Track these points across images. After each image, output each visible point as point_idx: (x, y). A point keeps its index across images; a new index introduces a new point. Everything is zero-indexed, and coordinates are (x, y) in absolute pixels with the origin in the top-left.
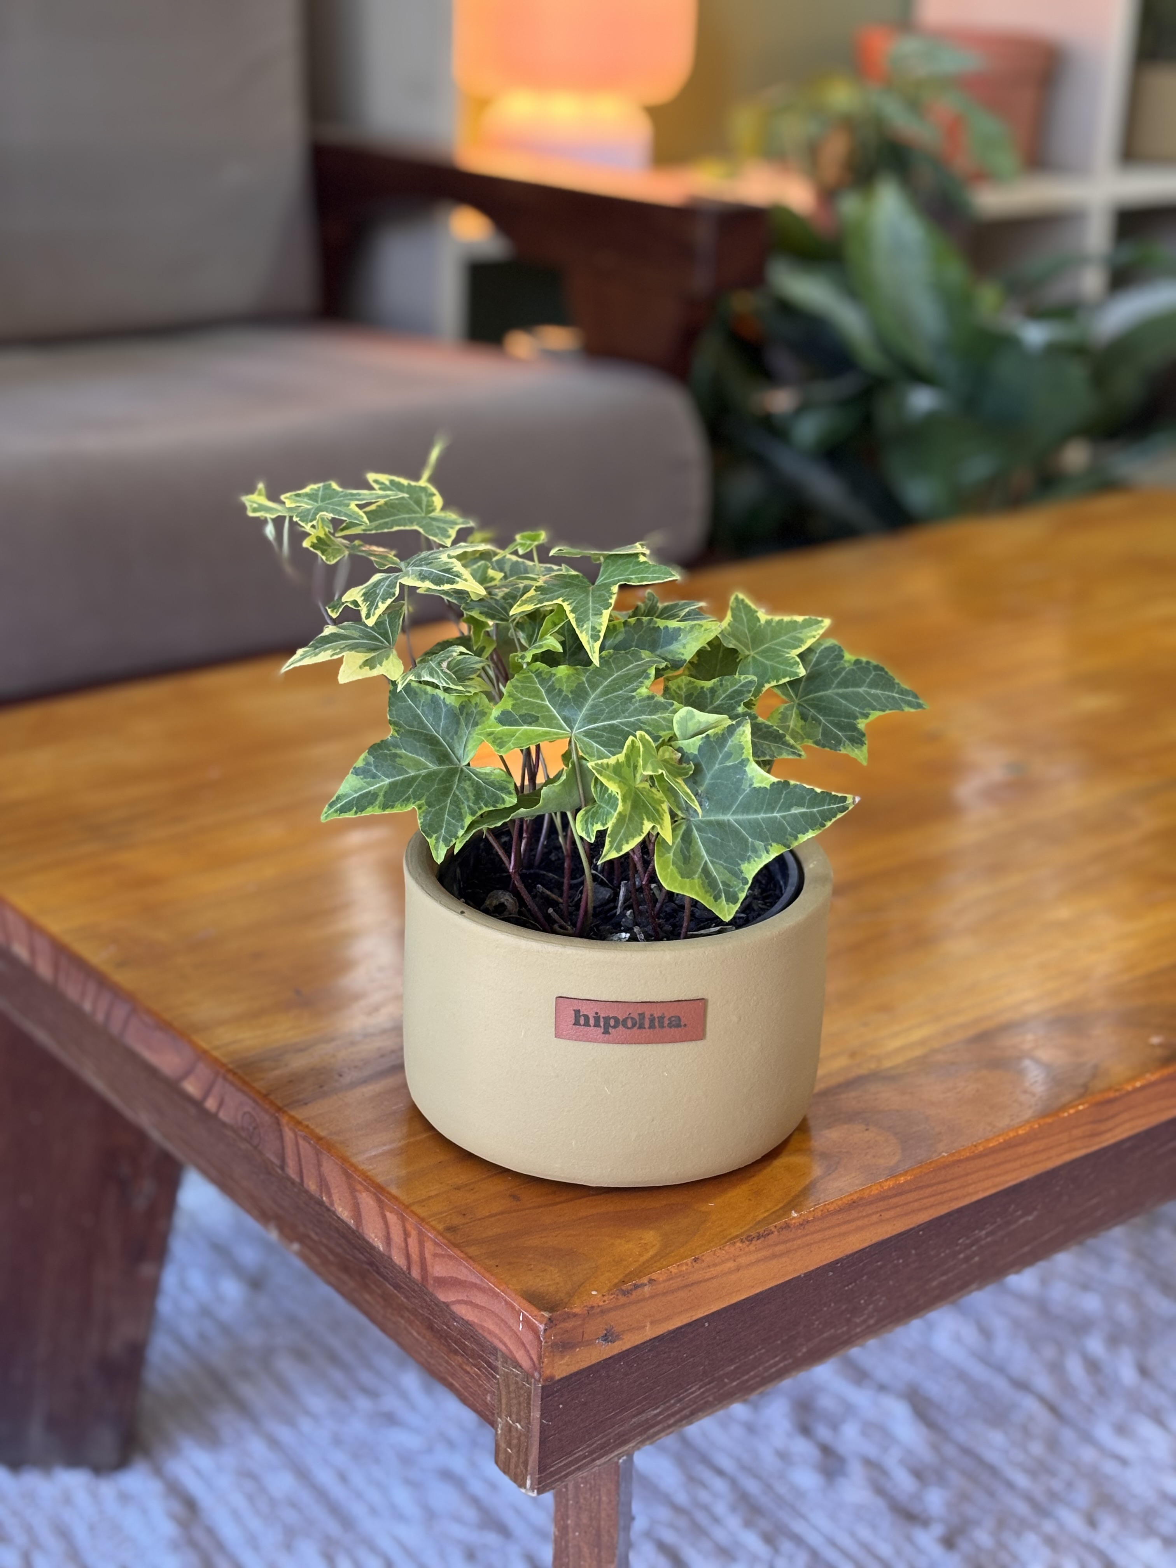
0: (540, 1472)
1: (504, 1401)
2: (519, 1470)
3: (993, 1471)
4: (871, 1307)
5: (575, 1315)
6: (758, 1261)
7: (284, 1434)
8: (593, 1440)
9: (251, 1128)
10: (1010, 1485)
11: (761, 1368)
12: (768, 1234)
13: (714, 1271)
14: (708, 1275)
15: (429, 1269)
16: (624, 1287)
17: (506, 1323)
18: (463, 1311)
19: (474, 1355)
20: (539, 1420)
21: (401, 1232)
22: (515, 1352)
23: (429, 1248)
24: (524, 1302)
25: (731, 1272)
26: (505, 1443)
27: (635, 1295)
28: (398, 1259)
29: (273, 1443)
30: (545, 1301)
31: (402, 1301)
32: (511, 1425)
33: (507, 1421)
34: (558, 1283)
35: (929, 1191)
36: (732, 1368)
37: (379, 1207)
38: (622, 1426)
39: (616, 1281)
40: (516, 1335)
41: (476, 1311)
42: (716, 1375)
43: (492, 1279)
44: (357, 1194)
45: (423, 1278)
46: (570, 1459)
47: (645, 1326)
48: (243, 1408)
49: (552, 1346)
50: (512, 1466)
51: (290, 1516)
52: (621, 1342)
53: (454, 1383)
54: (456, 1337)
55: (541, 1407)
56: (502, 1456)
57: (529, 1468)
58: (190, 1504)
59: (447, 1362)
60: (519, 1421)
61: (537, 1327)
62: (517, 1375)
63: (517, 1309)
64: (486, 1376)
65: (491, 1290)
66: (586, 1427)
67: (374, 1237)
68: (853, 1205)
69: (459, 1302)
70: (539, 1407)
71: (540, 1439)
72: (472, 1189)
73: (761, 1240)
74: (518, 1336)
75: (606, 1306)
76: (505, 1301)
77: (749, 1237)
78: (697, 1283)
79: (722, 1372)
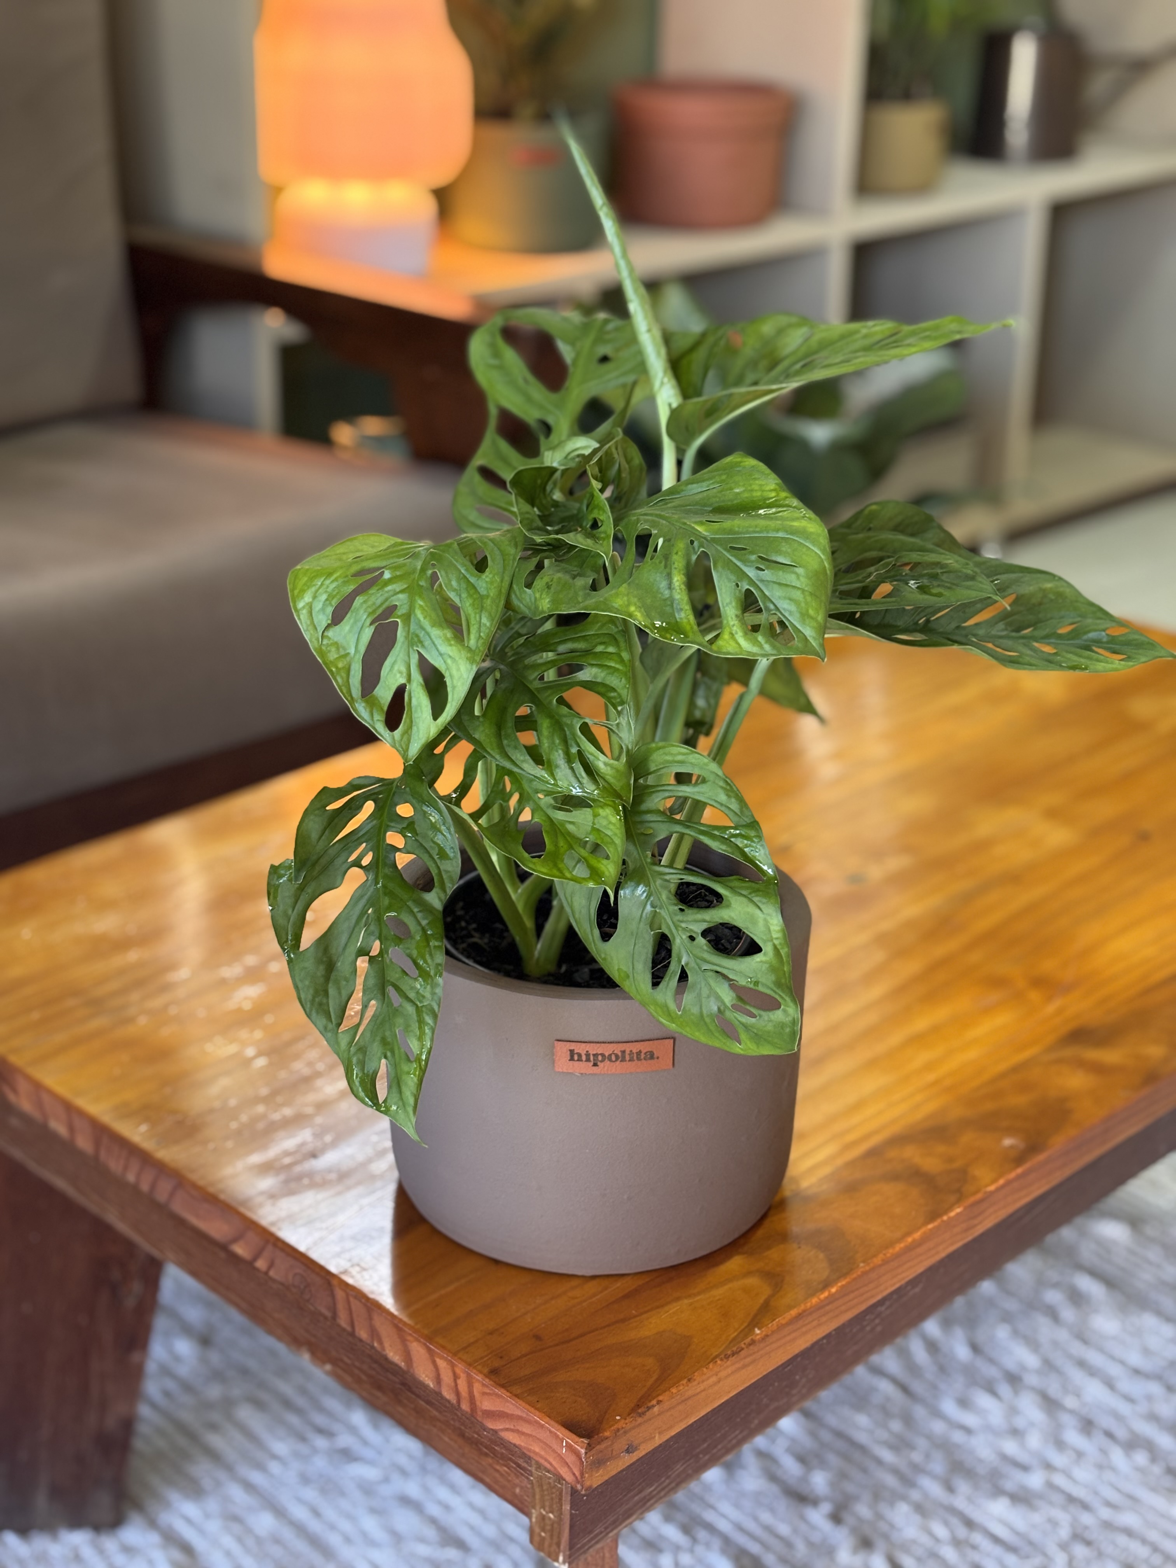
0: (571, 1548)
1: (538, 1497)
2: (552, 1549)
3: (862, 1449)
4: (804, 1380)
5: (607, 1438)
6: (733, 1373)
7: (256, 1477)
8: (607, 1519)
9: (302, 1287)
10: (879, 1462)
12: (740, 1351)
13: (702, 1387)
14: (698, 1390)
15: (478, 1403)
16: (640, 1411)
17: (551, 1447)
18: (510, 1437)
19: (503, 1457)
20: (569, 1512)
21: (450, 1374)
22: (559, 1469)
23: (477, 1388)
24: (566, 1431)
25: (715, 1384)
26: (539, 1528)
27: (649, 1415)
28: (448, 1394)
29: (249, 1487)
30: (582, 1429)
31: (434, 1414)
32: (544, 1515)
33: (541, 1513)
34: (588, 1412)
35: (852, 1296)
36: (705, 1445)
37: (429, 1354)
39: (632, 1405)
40: (560, 1457)
41: (523, 1437)
42: (694, 1453)
43: (537, 1413)
44: (408, 1343)
45: (472, 1410)
46: (592, 1535)
47: (655, 1437)
48: (214, 1456)
49: (590, 1464)
50: (546, 1545)
52: (638, 1451)
53: (485, 1478)
55: (571, 1502)
56: (537, 1539)
57: (562, 1547)
58: (187, 1549)
59: (477, 1462)
60: (552, 1512)
61: (579, 1450)
62: (550, 1478)
63: (561, 1437)
64: (515, 1474)
65: (536, 1422)
66: (602, 1510)
67: (424, 1374)
68: (799, 1316)
69: (507, 1430)
70: (569, 1502)
71: (570, 1523)
72: (503, 1333)
73: (735, 1356)
74: (562, 1457)
75: (629, 1426)
76: (551, 1432)
77: (726, 1355)
78: (689, 1398)
79: (698, 1450)
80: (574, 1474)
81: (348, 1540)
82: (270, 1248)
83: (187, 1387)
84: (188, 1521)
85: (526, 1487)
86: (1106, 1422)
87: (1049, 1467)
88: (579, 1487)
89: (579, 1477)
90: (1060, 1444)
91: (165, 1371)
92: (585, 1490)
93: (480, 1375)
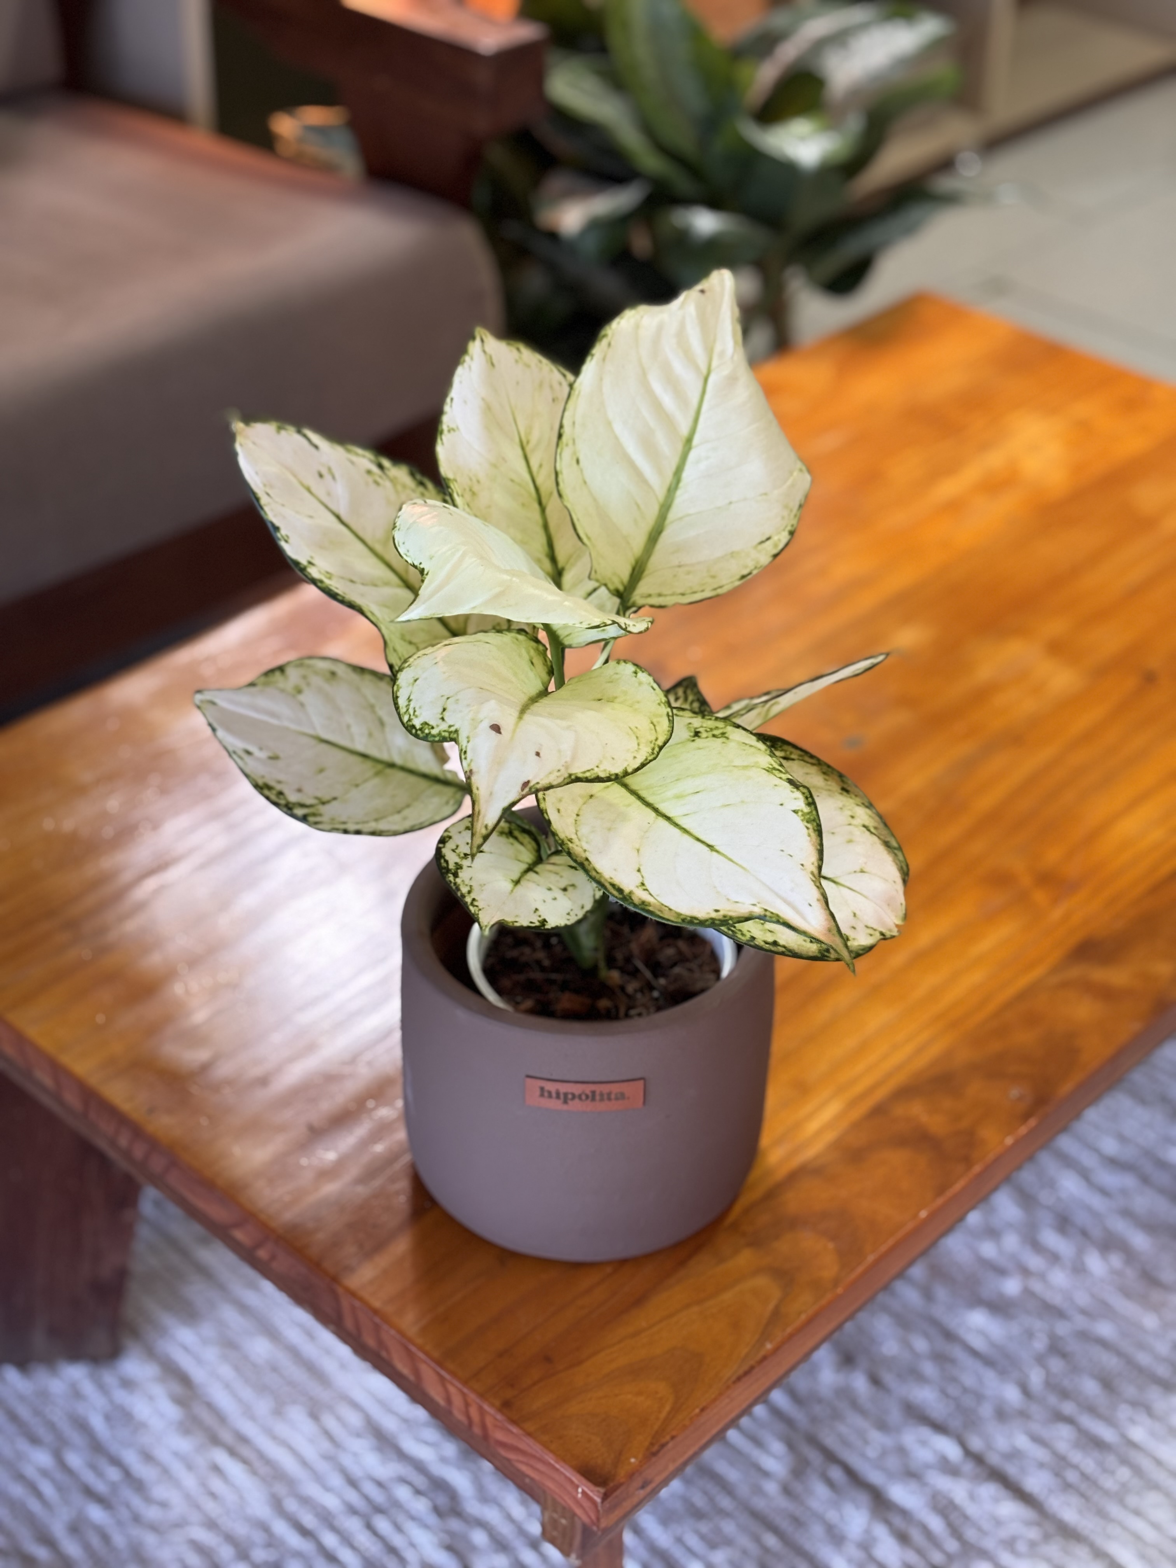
2: (564, 1547)
5: (622, 1484)
16: (654, 1449)
21: (461, 1400)
22: (574, 1508)
23: (490, 1419)
24: (581, 1477)
27: (662, 1452)
30: (597, 1476)
34: (603, 1454)
37: (440, 1378)
39: (647, 1444)
40: (575, 1499)
47: (668, 1466)
49: (607, 1510)
50: (559, 1543)
52: (652, 1484)
57: (574, 1548)
61: (594, 1497)
63: (576, 1482)
65: (551, 1464)
67: (435, 1395)
72: (512, 1355)
74: (578, 1500)
75: (644, 1467)
76: (566, 1476)
80: (590, 1517)
88: (595, 1528)
89: (593, 1520)
93: (492, 1408)
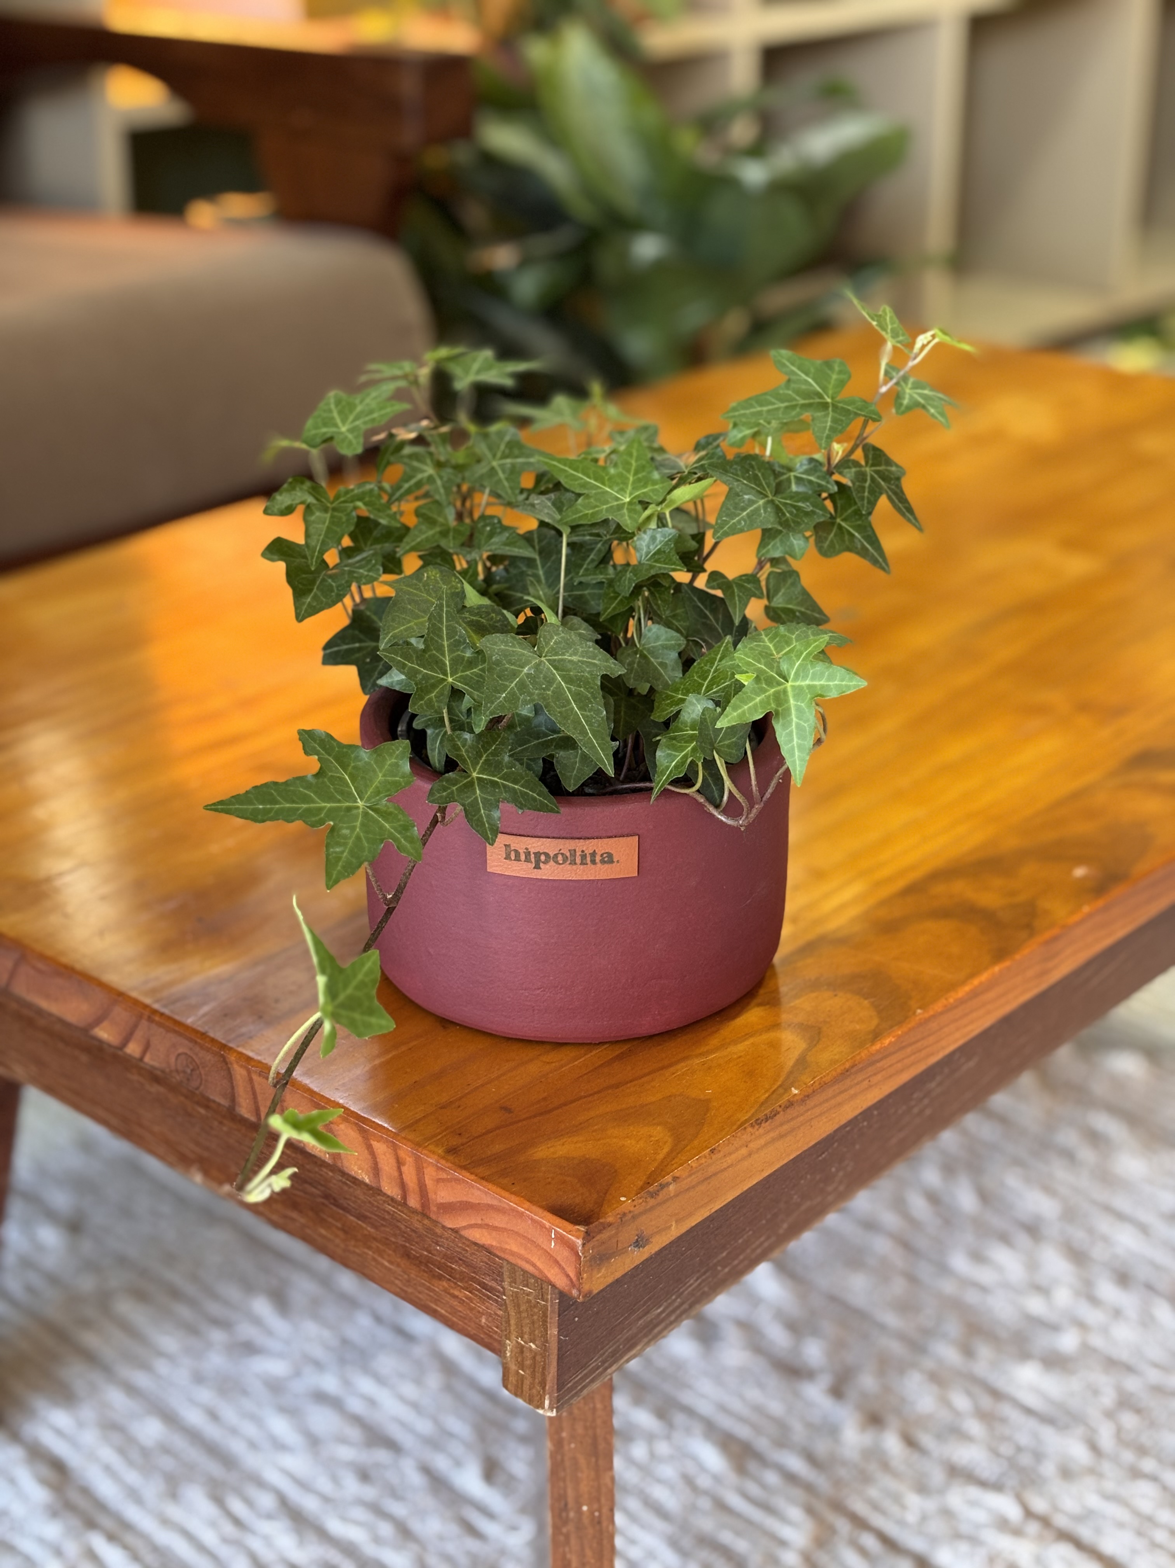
0: (559, 1390)
1: (513, 1322)
2: (534, 1391)
5: (610, 1225)
6: (766, 1145)
7: (141, 1379)
8: (605, 1349)
9: (189, 1071)
11: (748, 1251)
12: (775, 1115)
13: (729, 1160)
14: (725, 1165)
15: (431, 1196)
16: (651, 1189)
17: (533, 1243)
18: (476, 1235)
19: (463, 1277)
20: (556, 1338)
21: (392, 1161)
22: (546, 1272)
23: (430, 1174)
24: (555, 1218)
25: (744, 1158)
26: (516, 1365)
27: (662, 1196)
28: (390, 1189)
29: (131, 1390)
30: (575, 1215)
31: (369, 1232)
32: (523, 1346)
33: (517, 1342)
34: (582, 1194)
35: (908, 1050)
36: (724, 1254)
37: (363, 1137)
38: (630, 1329)
39: (640, 1183)
40: (547, 1254)
41: (494, 1233)
42: (711, 1264)
43: (513, 1197)
45: (423, 1206)
46: (585, 1372)
47: (672, 1225)
48: (90, 1358)
49: (590, 1260)
50: (526, 1387)
51: (167, 1463)
52: (651, 1246)
53: (439, 1309)
54: (440, 1262)
55: (559, 1323)
56: (512, 1379)
57: (547, 1388)
59: (429, 1289)
60: (533, 1340)
61: (574, 1242)
62: (528, 1294)
63: (547, 1227)
64: (480, 1298)
65: (513, 1210)
66: (598, 1337)
68: (846, 1073)
69: (472, 1226)
70: (556, 1324)
71: (558, 1355)
72: (459, 1107)
73: (769, 1122)
74: (549, 1253)
75: (637, 1211)
76: (532, 1219)
77: (757, 1120)
78: (715, 1174)
79: (715, 1261)
80: (568, 1276)
81: (253, 1445)
82: (144, 1023)
83: (53, 1279)
84: (59, 1432)
85: (496, 1314)
86: (1143, 1273)
87: (1082, 1326)
88: (575, 1292)
89: (574, 1279)
90: (1093, 1300)
91: (26, 1263)
92: (583, 1297)
93: (432, 1156)
